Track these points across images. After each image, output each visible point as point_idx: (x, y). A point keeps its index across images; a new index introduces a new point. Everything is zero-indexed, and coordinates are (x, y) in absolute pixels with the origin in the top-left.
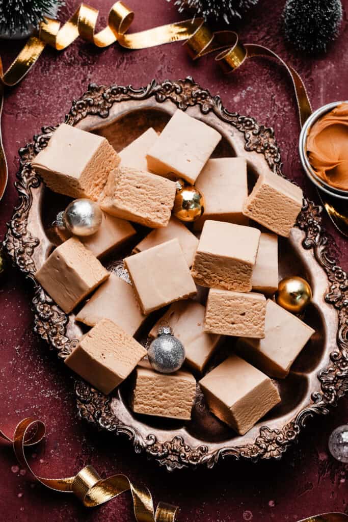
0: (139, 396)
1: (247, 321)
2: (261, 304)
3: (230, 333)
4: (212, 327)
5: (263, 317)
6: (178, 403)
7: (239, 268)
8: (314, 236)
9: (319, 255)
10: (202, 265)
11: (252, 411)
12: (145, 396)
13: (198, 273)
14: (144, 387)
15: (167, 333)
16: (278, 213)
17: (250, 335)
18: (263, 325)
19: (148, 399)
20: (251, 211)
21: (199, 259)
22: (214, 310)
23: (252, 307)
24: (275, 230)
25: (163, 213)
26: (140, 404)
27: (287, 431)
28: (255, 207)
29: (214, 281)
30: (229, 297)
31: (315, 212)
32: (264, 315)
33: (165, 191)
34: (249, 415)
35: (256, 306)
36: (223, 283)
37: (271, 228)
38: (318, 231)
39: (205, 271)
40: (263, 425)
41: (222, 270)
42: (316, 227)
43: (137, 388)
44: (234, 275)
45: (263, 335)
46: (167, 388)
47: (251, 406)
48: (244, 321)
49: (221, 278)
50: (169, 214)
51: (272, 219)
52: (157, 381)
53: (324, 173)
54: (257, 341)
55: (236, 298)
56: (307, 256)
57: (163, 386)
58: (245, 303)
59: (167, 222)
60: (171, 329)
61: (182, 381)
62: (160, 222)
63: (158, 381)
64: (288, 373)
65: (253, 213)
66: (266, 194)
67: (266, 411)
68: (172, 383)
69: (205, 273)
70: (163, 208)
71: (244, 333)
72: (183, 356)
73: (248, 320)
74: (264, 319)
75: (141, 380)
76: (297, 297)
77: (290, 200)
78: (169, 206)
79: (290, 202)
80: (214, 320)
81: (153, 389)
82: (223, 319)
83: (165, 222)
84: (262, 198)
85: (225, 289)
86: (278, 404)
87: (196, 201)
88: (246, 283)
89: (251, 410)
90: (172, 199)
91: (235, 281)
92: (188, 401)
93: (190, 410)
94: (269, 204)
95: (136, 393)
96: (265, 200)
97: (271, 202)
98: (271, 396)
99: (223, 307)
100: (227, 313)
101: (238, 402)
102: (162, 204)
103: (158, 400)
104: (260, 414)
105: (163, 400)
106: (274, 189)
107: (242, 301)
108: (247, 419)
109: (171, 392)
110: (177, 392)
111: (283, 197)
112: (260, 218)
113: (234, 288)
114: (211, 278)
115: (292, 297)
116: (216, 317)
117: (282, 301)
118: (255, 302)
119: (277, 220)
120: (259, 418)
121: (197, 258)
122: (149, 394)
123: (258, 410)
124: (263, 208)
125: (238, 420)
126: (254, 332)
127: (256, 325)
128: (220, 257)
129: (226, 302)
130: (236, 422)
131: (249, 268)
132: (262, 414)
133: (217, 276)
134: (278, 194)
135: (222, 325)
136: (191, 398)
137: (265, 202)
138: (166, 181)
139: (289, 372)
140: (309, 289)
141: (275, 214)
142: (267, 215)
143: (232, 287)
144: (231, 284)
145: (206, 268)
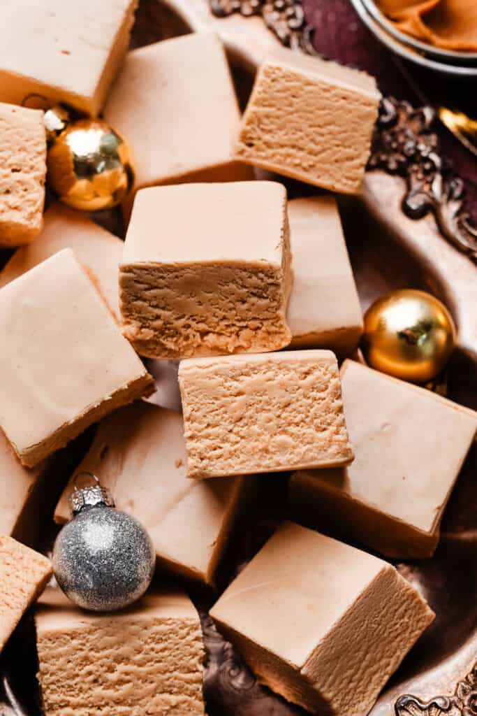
0: (53, 687)
1: (297, 424)
2: (323, 370)
3: (259, 466)
4: (205, 462)
5: (338, 403)
6: (162, 682)
7: (244, 286)
8: (427, 183)
9: (452, 226)
10: (145, 300)
11: (364, 664)
12: (72, 683)
13: (142, 327)
14: (62, 660)
15: (93, 503)
16: (322, 135)
17: (313, 459)
18: (343, 424)
19: (81, 690)
20: (250, 145)
21: (131, 287)
22: (198, 414)
23: (302, 382)
24: (324, 182)
25: (22, 193)
26: (62, 707)
27: (468, 697)
28: (259, 132)
29: (187, 338)
30: (233, 369)
31: (416, 125)
32: (339, 397)
33: (17, 137)
34: (357, 676)
35: (310, 378)
36: (211, 339)
37: (312, 178)
38: (434, 169)
39: (158, 317)
40: (402, 694)
41: (200, 303)
42: (427, 160)
43: (42, 666)
44: (234, 309)
45: (346, 452)
46: (124, 650)
47: (358, 651)
48: (289, 424)
49: (202, 326)
50: (39, 194)
51: (311, 153)
52: (91, 637)
53: (417, 19)
54: (337, 473)
55: (254, 369)
56: (421, 235)
57: (111, 647)
58: (282, 377)
59: (39, 215)
60: (104, 491)
61: (160, 622)
62: (17, 218)
63: (97, 635)
64: (438, 539)
65: (259, 149)
66: (278, 91)
67: (402, 654)
68: (135, 634)
69: (159, 323)
70: (19, 181)
71: (296, 459)
72: (148, 555)
73: (297, 420)
74: (340, 410)
75: (49, 644)
76: (417, 339)
77: (345, 93)
78: (33, 174)
79: (344, 98)
80: (208, 442)
81: (87, 660)
82: (231, 431)
83: (31, 216)
84: (271, 106)
85: (222, 351)
86: (428, 627)
87: (109, 155)
88: (273, 324)
89: (361, 661)
90: (40, 153)
91: (244, 324)
92: (190, 671)
93: (200, 694)
94: (290, 117)
95: (44, 680)
96: (279, 109)
97: (297, 111)
98: (406, 611)
99: (224, 399)
100: (238, 414)
101: (319, 648)
102: (14, 171)
103: (108, 688)
104: (388, 665)
105: (121, 682)
106: (295, 75)
107: (270, 374)
108: (356, 688)
109: (139, 657)
110: (153, 654)
111: (325, 90)
112: (278, 157)
113: (245, 344)
114: (177, 333)
115: (404, 342)
116: (210, 430)
117: (380, 358)
118: (305, 369)
119: (323, 155)
120: (386, 678)
121: (125, 284)
122: (77, 675)
123: (379, 655)
124: (280, 129)
125: (329, 695)
126: (323, 449)
127: (325, 429)
128: (183, 268)
129: (227, 384)
130: (326, 703)
131: (271, 281)
132: (393, 665)
133: (193, 324)
134: (309, 84)
135: (233, 449)
136: (195, 660)
137: (280, 113)
138: (14, 111)
139: (441, 537)
140: (445, 315)
141: (313, 140)
142: (293, 147)
143: (237, 344)
144: (234, 336)
145: (156, 307)
